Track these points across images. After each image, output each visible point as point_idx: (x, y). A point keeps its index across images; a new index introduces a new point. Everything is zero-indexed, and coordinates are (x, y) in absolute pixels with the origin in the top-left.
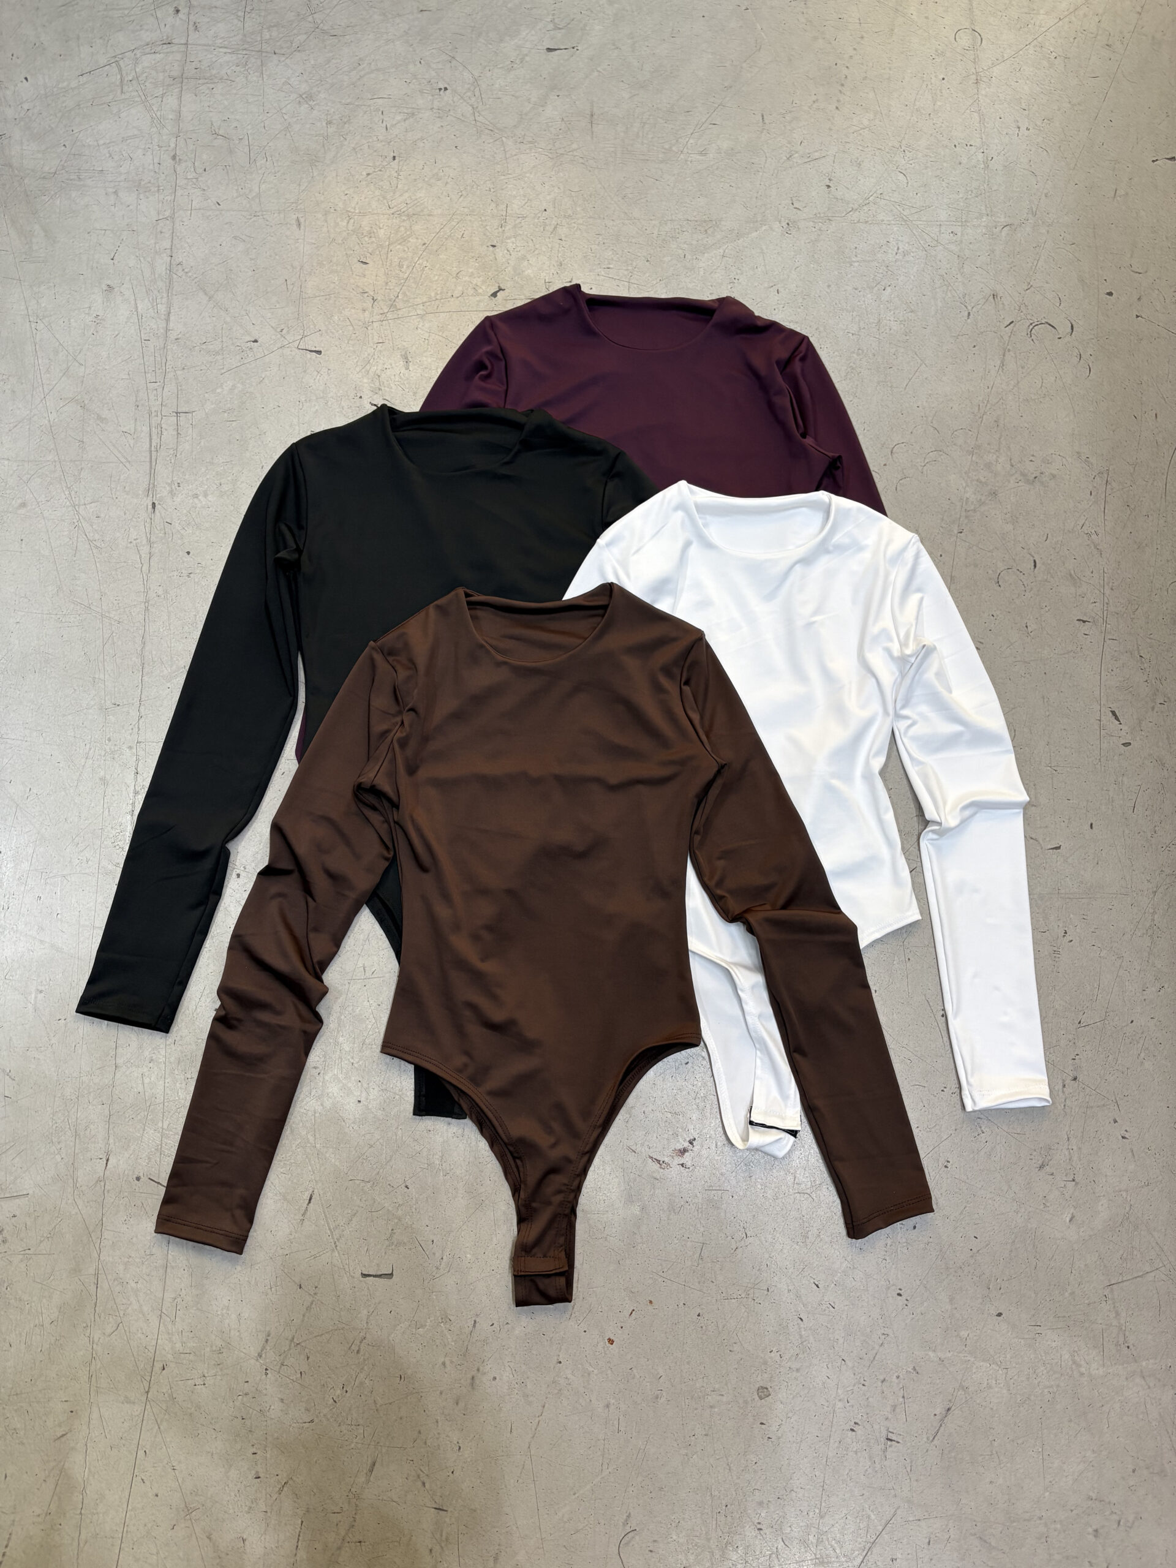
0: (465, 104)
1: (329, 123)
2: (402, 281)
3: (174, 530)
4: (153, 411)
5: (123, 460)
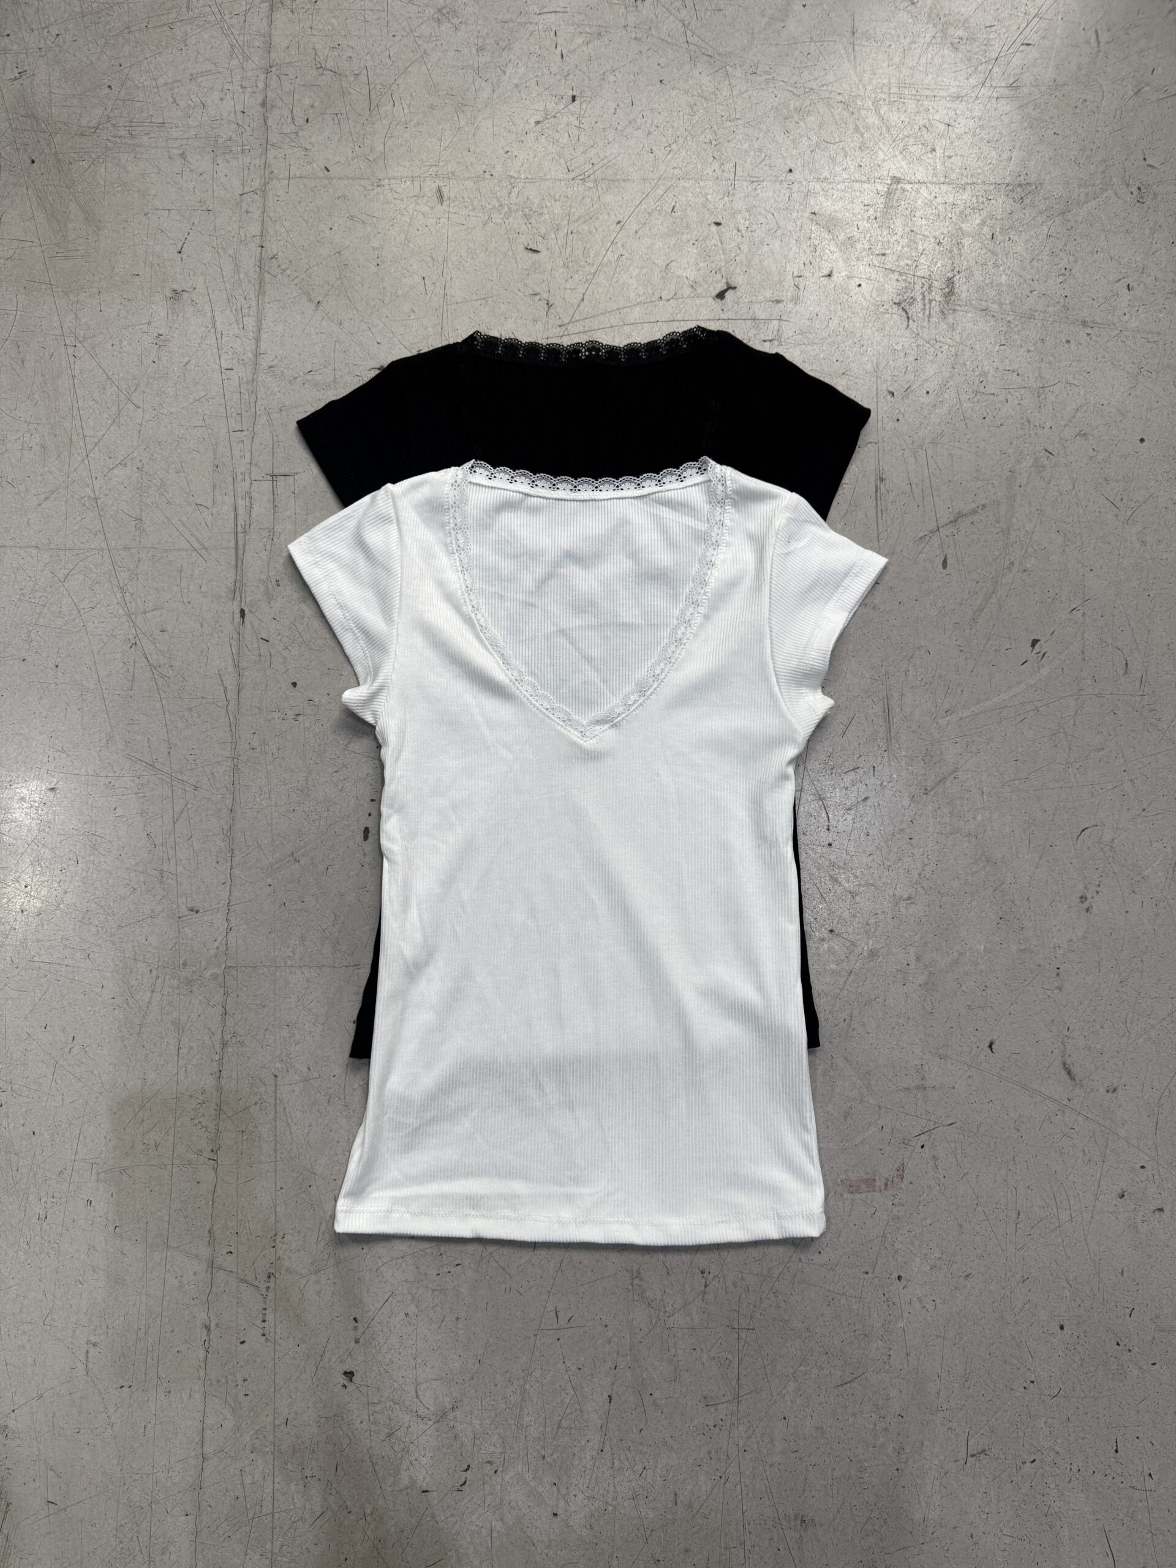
0: (672, 18)
1: (480, 49)
2: (588, 277)
3: (272, 651)
4: (239, 474)
5: (196, 545)
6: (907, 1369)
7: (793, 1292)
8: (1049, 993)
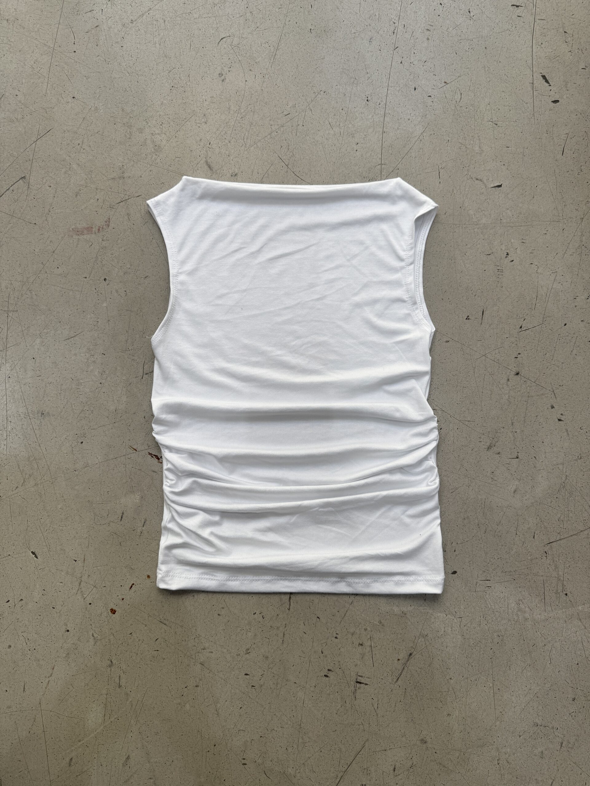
6: (108, 328)
7: (41, 290)
8: (199, 125)
